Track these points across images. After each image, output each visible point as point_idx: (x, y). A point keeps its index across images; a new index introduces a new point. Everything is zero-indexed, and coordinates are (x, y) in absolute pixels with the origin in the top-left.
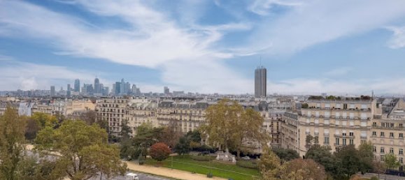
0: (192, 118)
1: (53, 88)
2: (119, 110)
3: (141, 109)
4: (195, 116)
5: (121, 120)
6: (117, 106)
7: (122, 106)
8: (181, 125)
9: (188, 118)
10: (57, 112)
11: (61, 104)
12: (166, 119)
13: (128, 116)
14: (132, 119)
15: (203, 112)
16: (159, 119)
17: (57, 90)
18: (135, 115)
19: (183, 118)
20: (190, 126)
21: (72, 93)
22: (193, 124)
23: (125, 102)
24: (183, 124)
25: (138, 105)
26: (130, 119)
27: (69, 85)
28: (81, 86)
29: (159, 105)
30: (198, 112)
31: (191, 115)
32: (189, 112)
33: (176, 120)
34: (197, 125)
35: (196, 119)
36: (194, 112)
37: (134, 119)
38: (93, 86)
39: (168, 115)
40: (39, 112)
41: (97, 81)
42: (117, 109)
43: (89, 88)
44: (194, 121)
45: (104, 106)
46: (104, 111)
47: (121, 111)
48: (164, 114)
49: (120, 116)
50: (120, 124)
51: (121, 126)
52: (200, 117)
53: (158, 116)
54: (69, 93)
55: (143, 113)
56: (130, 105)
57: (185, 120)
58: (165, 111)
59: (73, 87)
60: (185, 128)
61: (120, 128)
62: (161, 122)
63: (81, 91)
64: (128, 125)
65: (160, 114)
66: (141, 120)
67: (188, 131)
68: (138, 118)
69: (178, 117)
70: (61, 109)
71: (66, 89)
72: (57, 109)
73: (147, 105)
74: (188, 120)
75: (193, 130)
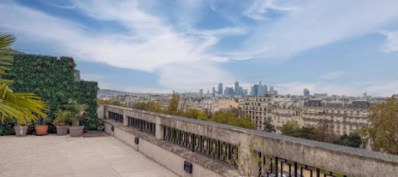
0: (348, 120)
1: (201, 90)
2: (261, 109)
3: (284, 107)
4: (351, 118)
5: (263, 119)
6: (259, 104)
7: (264, 105)
8: (333, 127)
9: (341, 119)
10: (206, 109)
11: (209, 103)
12: (314, 120)
13: (270, 115)
14: (275, 118)
15: (361, 113)
16: (304, 119)
17: (205, 92)
18: (278, 114)
19: (335, 119)
20: (345, 128)
21: (216, 95)
22: (348, 127)
23: (267, 100)
24: (335, 125)
25: (281, 104)
26: (273, 118)
27: (214, 88)
28: (224, 89)
29: (305, 104)
30: (355, 113)
31: (345, 116)
32: (342, 112)
33: (326, 121)
34: (354, 128)
35: (352, 121)
36: (349, 112)
37: (277, 118)
38: (234, 89)
39: (316, 115)
40: (192, 108)
41: (237, 84)
42: (259, 108)
43: (230, 91)
44: (349, 123)
45: (247, 104)
46: (247, 109)
47: (263, 109)
48: (311, 114)
49: (263, 114)
50: (263, 121)
51: (265, 124)
52: (358, 118)
53: (304, 116)
54: (214, 95)
55: (286, 112)
56: (273, 103)
57: (338, 122)
58: (313, 110)
59: (217, 90)
60: (338, 131)
61: (263, 126)
62: (307, 123)
63: (223, 93)
64: (271, 123)
65: (306, 114)
66: (285, 119)
67: (342, 134)
68: (281, 118)
69: (329, 118)
70: (209, 107)
71: (211, 92)
72: (206, 107)
73: (291, 103)
74: (341, 121)
75: (348, 134)
